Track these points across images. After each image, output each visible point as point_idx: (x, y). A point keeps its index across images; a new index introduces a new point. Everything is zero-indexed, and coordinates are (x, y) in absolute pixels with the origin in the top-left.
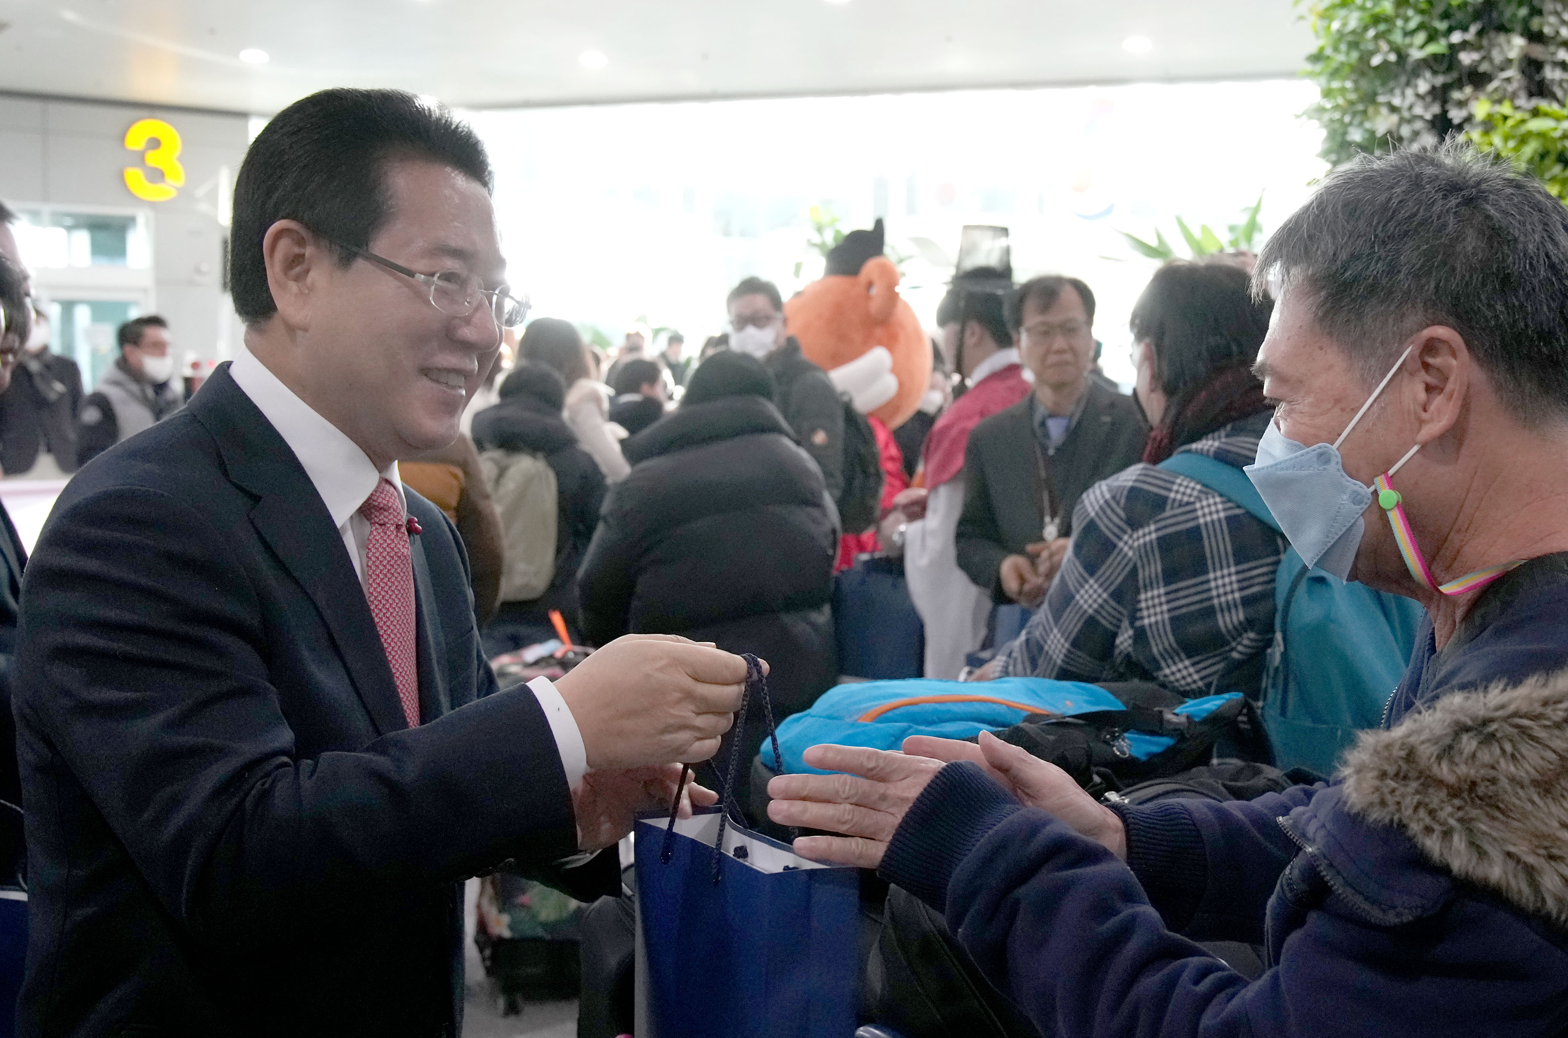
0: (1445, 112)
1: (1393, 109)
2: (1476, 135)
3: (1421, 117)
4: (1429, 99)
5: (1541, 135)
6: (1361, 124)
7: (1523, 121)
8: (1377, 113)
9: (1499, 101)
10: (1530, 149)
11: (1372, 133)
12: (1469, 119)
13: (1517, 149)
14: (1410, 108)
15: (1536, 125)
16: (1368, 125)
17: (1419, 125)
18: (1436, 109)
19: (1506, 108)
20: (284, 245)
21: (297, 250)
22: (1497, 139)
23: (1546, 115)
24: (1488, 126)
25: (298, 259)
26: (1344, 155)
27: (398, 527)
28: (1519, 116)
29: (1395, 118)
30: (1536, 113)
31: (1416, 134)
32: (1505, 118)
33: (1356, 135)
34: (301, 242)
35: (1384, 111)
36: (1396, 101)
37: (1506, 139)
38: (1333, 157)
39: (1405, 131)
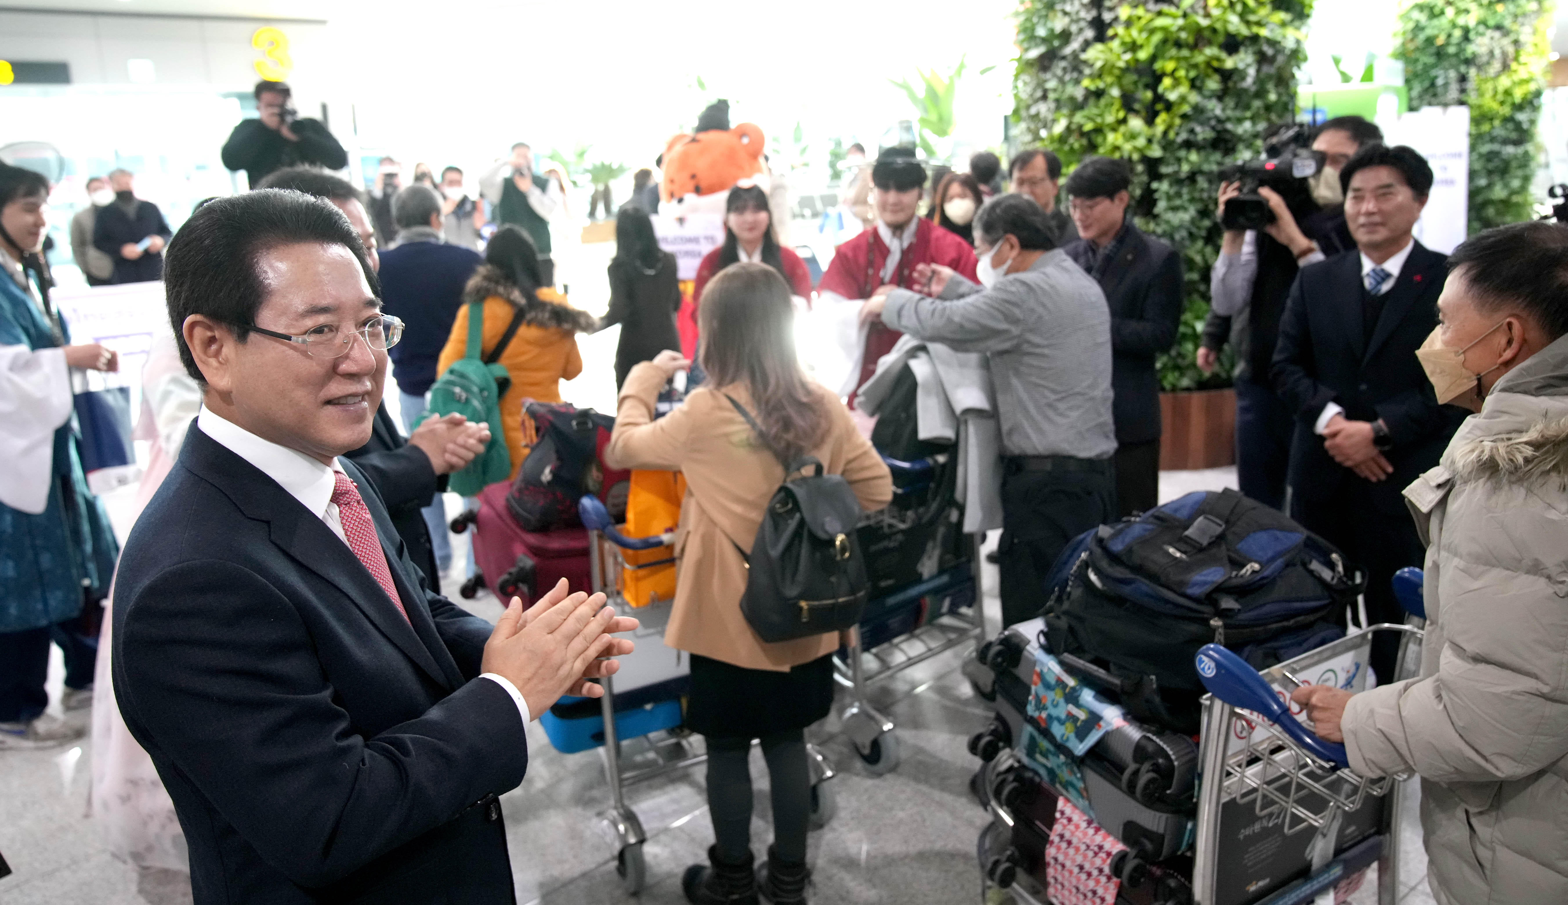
0: (1100, 15)
1: (1065, 13)
2: (1120, 30)
3: (1084, 19)
4: (1090, 7)
5: (1164, 29)
6: (1045, 24)
7: (1152, 20)
8: (1055, 16)
9: (1136, 6)
10: (1157, 38)
11: (1052, 30)
12: (1116, 19)
13: (1148, 39)
14: (1077, 13)
15: (1160, 22)
16: (1049, 25)
17: (1083, 24)
18: (1094, 13)
19: (1140, 11)
20: (198, 332)
21: (209, 334)
22: (1134, 33)
23: (1167, 15)
24: (1129, 23)
25: (212, 340)
26: (1033, 44)
27: (359, 502)
28: (1149, 16)
29: (1066, 20)
30: (1160, 14)
31: (1081, 30)
32: (1139, 18)
33: (1041, 32)
34: (210, 328)
35: (1060, 15)
36: (1068, 8)
37: (1141, 31)
38: (1026, 45)
39: (1074, 28)
